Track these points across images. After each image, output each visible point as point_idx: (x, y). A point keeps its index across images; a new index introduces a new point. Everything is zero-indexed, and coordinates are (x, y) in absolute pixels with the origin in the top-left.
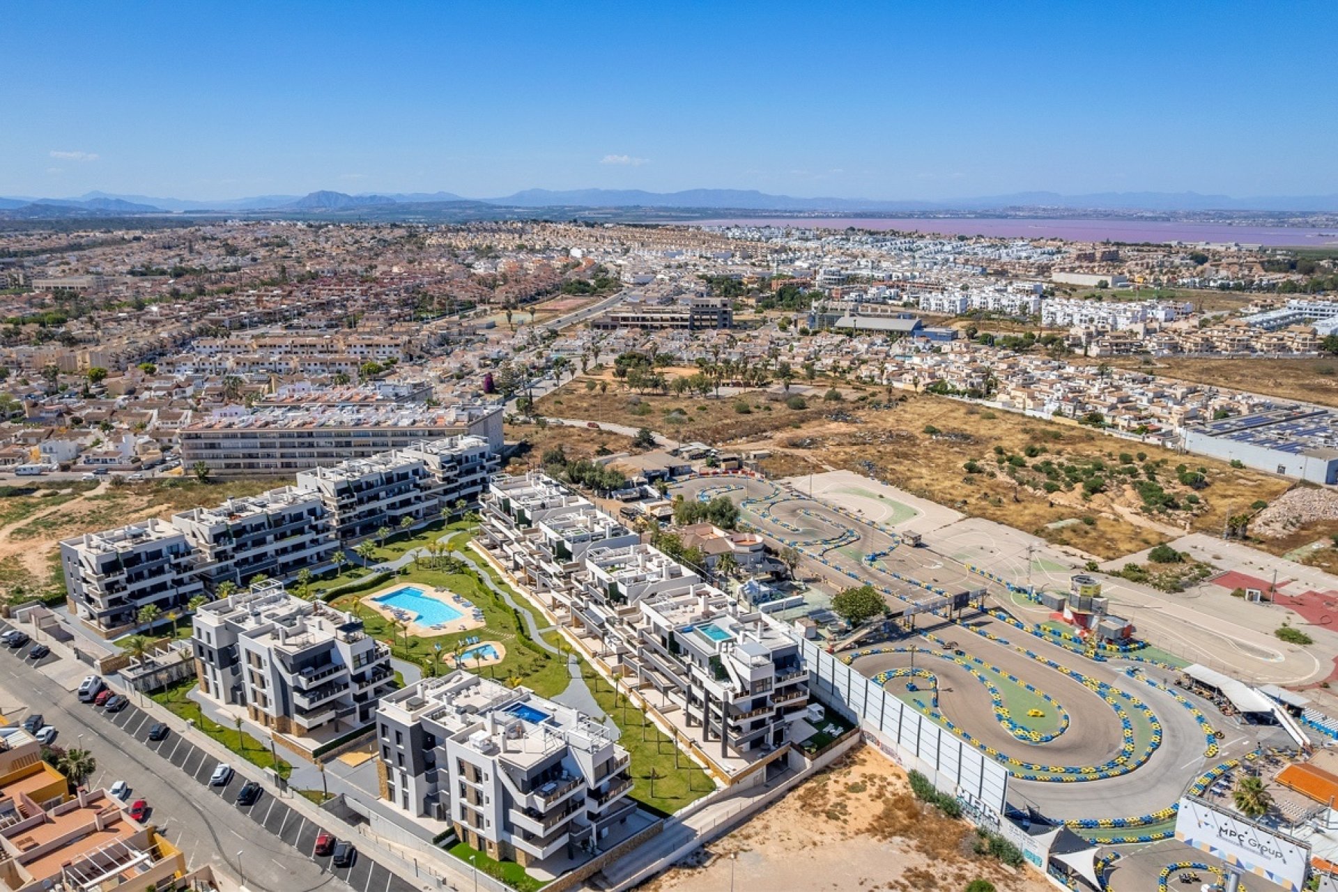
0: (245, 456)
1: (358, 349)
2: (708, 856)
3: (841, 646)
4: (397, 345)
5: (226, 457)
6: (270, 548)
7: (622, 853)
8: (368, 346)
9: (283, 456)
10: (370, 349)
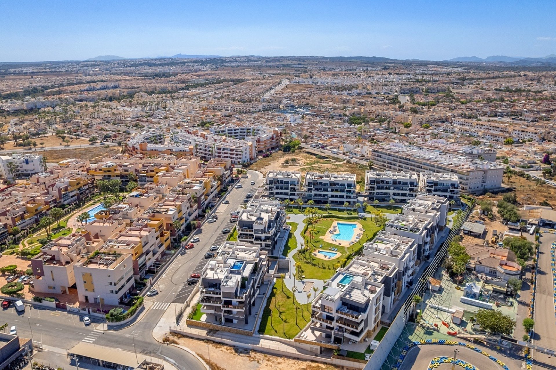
0: (388, 163)
1: (517, 132)
2: (248, 353)
3: (462, 336)
4: (536, 133)
5: (383, 162)
6: (329, 193)
7: (230, 331)
8: (523, 131)
9: (400, 166)
10: (522, 133)
